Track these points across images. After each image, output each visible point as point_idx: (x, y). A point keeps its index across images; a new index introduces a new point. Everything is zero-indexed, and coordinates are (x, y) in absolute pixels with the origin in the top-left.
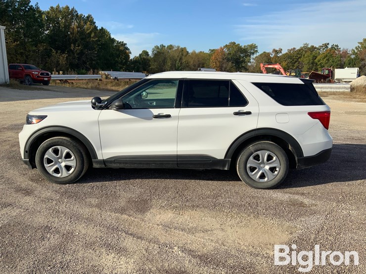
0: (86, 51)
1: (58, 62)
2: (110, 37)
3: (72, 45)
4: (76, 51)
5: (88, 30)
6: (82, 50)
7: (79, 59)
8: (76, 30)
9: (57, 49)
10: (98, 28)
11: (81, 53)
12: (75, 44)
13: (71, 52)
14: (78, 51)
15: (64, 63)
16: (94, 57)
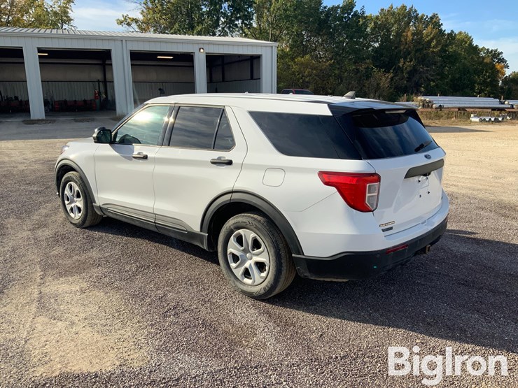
0: (421, 68)
1: (378, 84)
2: (471, 44)
3: (402, 60)
4: (406, 68)
5: (427, 36)
6: (414, 67)
7: (409, 79)
8: (411, 38)
9: (380, 67)
10: (446, 32)
11: (413, 71)
12: (405, 59)
13: (398, 70)
14: (409, 69)
15: (387, 86)
16: (433, 76)
